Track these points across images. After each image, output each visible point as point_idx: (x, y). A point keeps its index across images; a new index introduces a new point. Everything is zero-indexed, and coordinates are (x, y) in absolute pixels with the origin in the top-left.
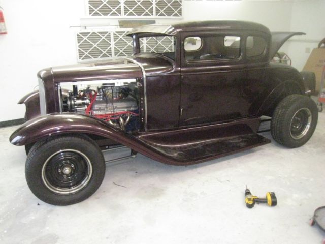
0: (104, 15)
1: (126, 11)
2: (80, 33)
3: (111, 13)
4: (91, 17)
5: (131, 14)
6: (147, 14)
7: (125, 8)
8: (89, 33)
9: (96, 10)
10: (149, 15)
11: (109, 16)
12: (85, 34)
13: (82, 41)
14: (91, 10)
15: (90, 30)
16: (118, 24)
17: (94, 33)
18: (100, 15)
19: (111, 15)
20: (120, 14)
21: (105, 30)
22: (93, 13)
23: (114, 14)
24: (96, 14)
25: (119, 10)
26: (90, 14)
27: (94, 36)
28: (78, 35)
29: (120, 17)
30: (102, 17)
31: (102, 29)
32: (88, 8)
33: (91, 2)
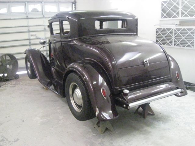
0: (169, 18)
1: (183, 14)
2: (158, 29)
4: (162, 19)
5: (186, 16)
7: (182, 12)
8: (161, 29)
9: (165, 15)
11: (171, 18)
13: (158, 34)
15: (162, 27)
16: (179, 23)
17: (164, 29)
19: (173, 17)
20: (179, 16)
21: (170, 28)
23: (175, 17)
24: (165, 17)
25: (178, 14)
26: (162, 17)
27: (164, 31)
28: (156, 30)
29: (178, 18)
30: (168, 19)
31: (168, 27)
32: (161, 14)
33: (162, 10)
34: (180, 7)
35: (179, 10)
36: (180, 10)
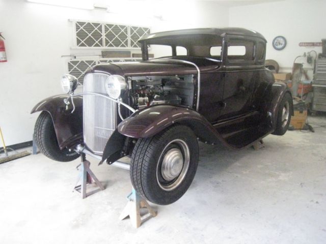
1: (107, 42)
2: (71, 62)
3: (94, 45)
4: (78, 47)
5: (111, 45)
6: (123, 46)
7: (106, 40)
8: (78, 62)
9: (83, 42)
10: (124, 46)
11: (92, 47)
12: (75, 63)
13: (72, 70)
14: (78, 42)
15: (79, 59)
16: (101, 54)
17: (82, 62)
18: (86, 46)
20: (102, 45)
21: (92, 60)
22: (80, 44)
23: (97, 45)
24: (83, 45)
25: (101, 42)
26: (78, 45)
28: (69, 64)
29: (101, 48)
30: (88, 47)
31: (89, 59)
32: (76, 39)
33: (78, 34)
34: (104, 34)
35: (102, 37)
36: (104, 37)
